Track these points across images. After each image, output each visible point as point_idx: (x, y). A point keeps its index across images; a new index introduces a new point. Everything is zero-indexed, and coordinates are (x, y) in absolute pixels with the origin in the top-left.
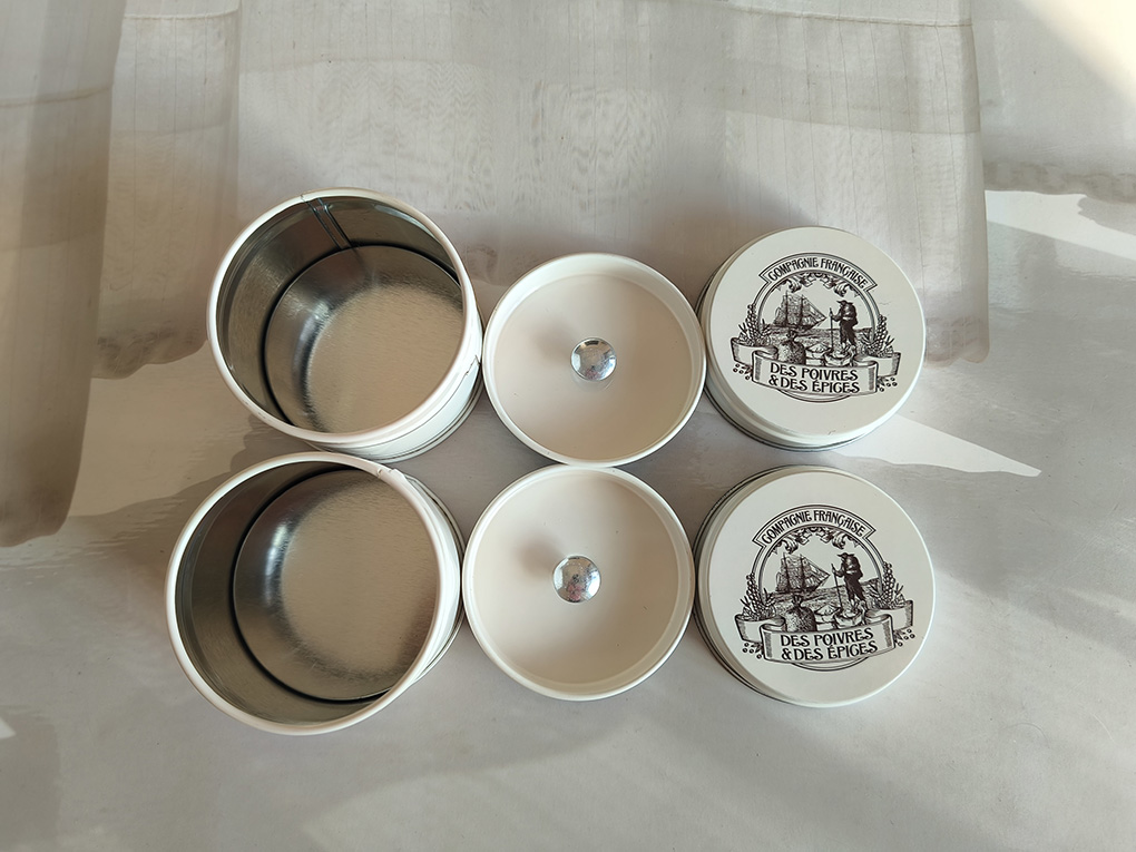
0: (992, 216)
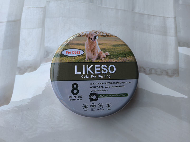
0: (179, 51)
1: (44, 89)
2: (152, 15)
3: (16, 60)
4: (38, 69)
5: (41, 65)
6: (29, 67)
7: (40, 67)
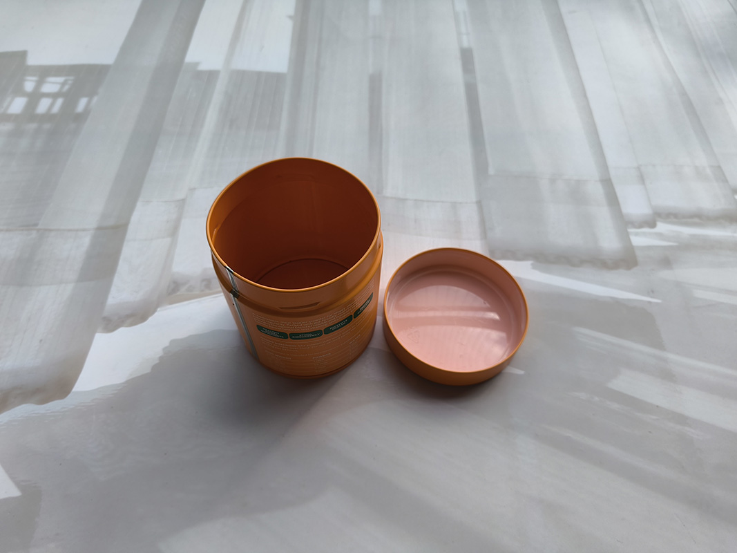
1: (157, 362)
2: (423, 201)
3: (103, 303)
4: (150, 319)
5: (159, 309)
6: (128, 316)
7: (156, 314)
